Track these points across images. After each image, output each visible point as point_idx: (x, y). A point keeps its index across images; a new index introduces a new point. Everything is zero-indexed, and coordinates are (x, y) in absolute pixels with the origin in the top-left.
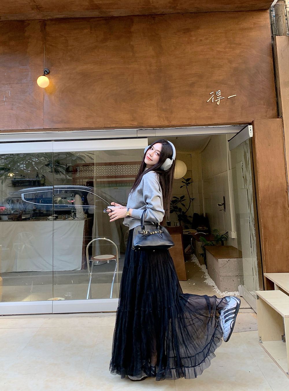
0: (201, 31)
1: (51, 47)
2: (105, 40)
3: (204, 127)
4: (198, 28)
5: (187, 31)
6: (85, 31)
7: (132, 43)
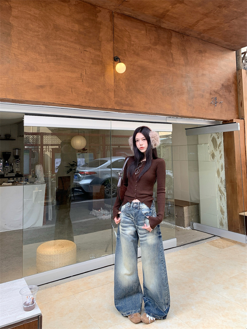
0: (207, 55)
1: (118, 38)
2: (155, 44)
3: (203, 120)
4: (205, 52)
5: (200, 52)
6: (143, 32)
7: (171, 51)
